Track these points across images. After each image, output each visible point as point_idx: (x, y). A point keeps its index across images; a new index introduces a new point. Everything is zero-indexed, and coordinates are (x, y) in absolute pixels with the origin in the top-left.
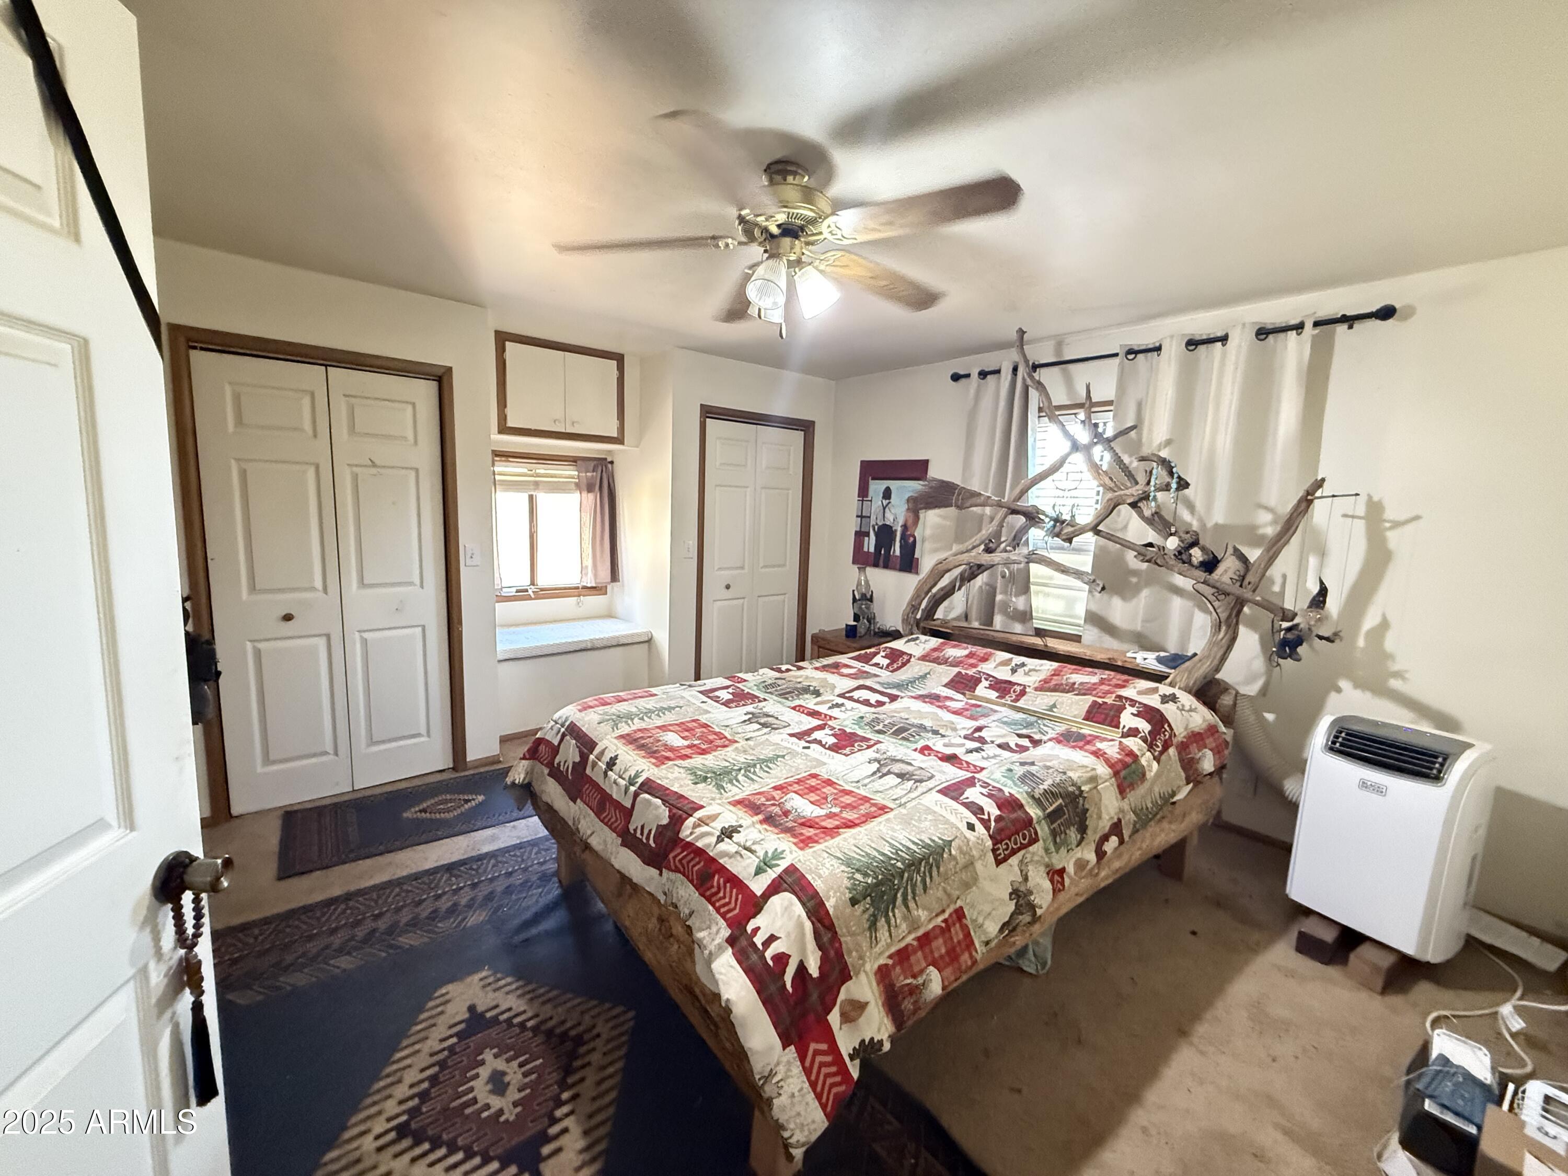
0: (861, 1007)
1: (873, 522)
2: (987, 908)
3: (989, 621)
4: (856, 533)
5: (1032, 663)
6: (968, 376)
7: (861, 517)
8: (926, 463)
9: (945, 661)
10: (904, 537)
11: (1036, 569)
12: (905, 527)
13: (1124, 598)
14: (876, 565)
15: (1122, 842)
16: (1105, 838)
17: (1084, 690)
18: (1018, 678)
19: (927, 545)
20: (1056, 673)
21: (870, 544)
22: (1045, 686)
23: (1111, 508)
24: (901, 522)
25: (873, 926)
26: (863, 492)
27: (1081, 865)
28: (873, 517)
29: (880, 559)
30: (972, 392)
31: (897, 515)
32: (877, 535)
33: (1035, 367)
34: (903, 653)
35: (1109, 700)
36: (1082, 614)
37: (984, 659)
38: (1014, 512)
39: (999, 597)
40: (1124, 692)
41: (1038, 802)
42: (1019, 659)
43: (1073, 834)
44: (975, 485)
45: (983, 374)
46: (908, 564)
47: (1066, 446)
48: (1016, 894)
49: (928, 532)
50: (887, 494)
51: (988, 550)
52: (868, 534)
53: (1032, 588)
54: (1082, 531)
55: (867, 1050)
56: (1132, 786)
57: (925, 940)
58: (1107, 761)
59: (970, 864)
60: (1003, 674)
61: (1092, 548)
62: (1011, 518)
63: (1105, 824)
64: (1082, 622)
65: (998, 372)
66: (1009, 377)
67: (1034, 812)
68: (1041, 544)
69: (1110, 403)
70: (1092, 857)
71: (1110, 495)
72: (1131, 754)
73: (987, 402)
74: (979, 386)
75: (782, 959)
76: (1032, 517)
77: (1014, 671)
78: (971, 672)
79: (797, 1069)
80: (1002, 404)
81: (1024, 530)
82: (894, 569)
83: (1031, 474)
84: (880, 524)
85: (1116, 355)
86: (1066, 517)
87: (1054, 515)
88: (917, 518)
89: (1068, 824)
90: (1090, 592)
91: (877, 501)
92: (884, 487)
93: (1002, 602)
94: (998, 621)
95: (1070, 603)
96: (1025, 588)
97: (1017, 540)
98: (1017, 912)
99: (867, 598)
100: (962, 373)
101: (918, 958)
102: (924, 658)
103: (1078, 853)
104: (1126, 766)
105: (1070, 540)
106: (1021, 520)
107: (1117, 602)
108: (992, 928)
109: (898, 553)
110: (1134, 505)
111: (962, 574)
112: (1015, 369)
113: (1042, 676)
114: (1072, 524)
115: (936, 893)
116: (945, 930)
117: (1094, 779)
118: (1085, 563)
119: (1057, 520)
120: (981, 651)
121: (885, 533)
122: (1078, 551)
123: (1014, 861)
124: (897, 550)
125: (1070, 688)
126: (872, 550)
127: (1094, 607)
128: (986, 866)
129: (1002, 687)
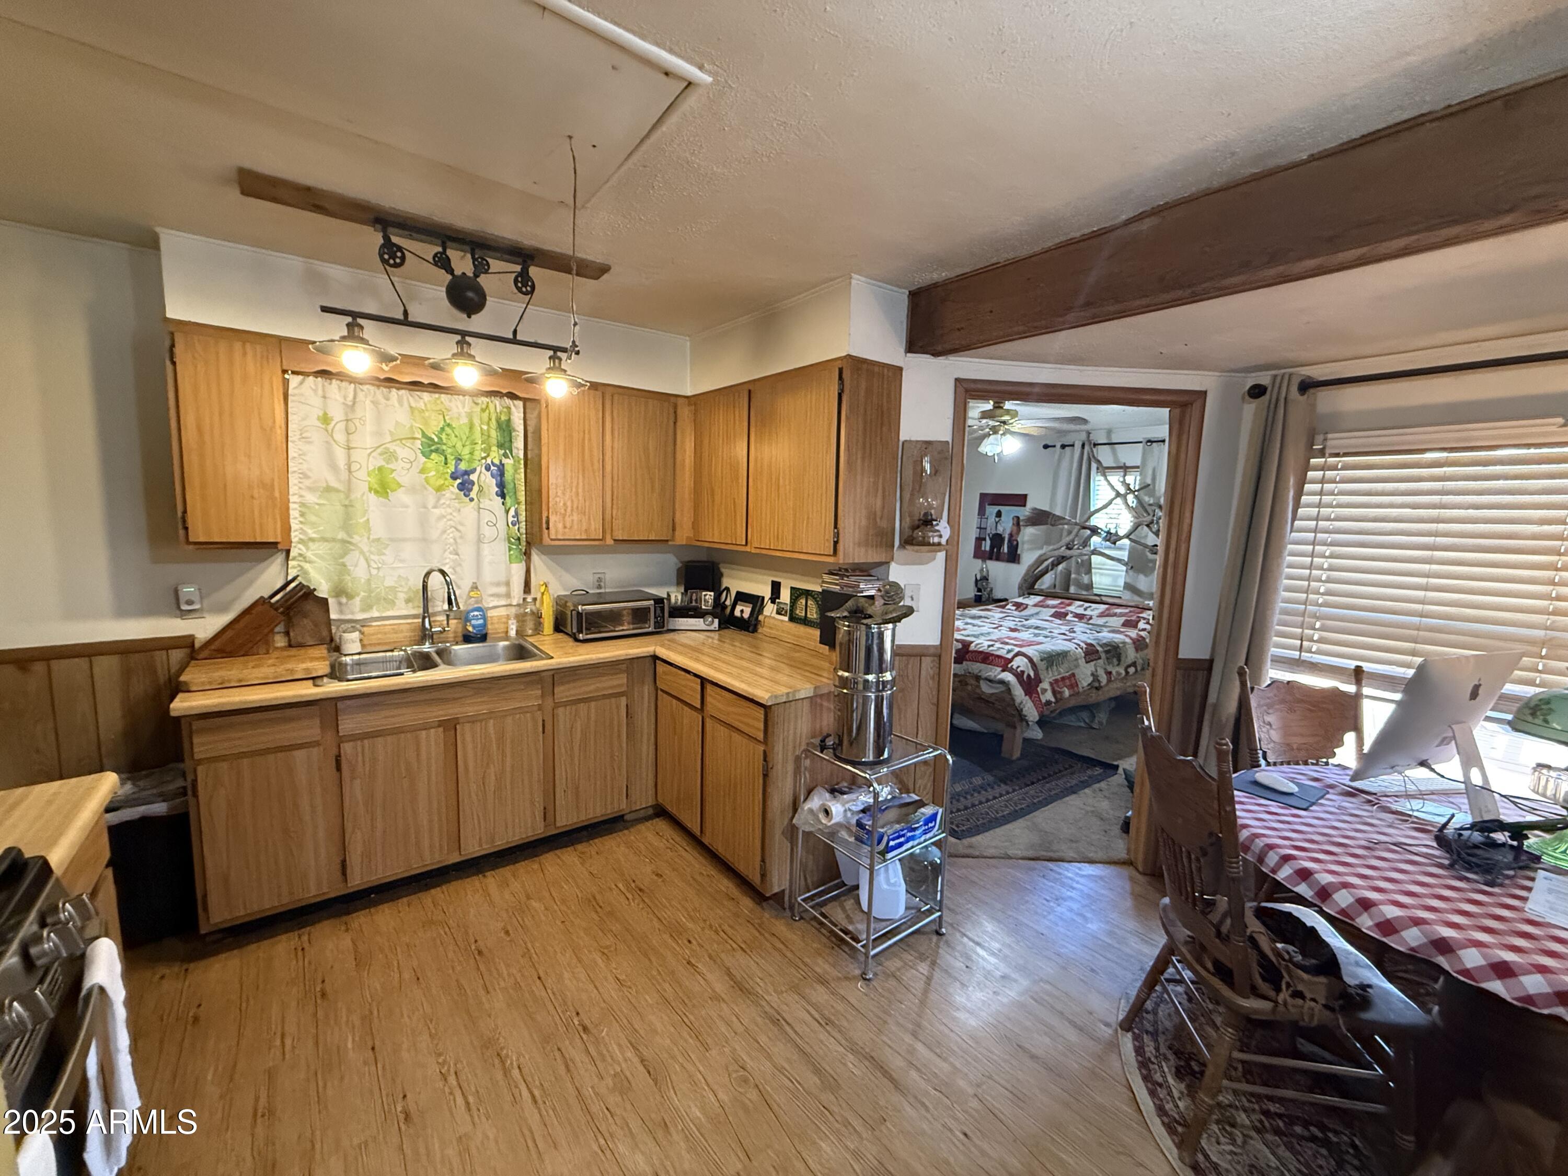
0: (1046, 690)
1: (988, 531)
2: (1083, 676)
3: (1068, 589)
4: (977, 539)
5: (1094, 606)
6: (1054, 446)
7: (980, 528)
8: (1025, 496)
9: (1048, 606)
10: (1009, 541)
11: (1095, 559)
12: (1011, 535)
13: (1146, 576)
14: (991, 559)
15: (1136, 670)
16: (1129, 666)
17: (1121, 615)
18: (1088, 612)
19: (1026, 546)
20: (1107, 609)
21: (987, 545)
22: (1102, 615)
23: (1136, 527)
24: (1008, 531)
25: (1047, 669)
26: (982, 512)
27: (1118, 674)
28: (988, 529)
29: (994, 554)
30: (1056, 457)
31: (1005, 527)
32: (991, 539)
33: (1095, 445)
34: (1022, 604)
35: (1133, 618)
36: (1122, 584)
37: (1069, 605)
38: (1084, 528)
39: (1073, 576)
40: (1141, 615)
41: (1101, 646)
42: (1087, 605)
43: (1115, 660)
44: (1058, 512)
45: (1063, 447)
46: (1013, 557)
47: (1113, 494)
48: (1092, 674)
49: (1026, 538)
50: (999, 514)
51: (1069, 549)
52: (985, 539)
53: (1093, 571)
54: (1121, 538)
55: (1048, 703)
56: (1142, 650)
57: (1063, 679)
58: (1131, 638)
59: (1076, 660)
60: (1080, 611)
61: (1128, 547)
62: (1082, 531)
63: (1129, 661)
64: (1122, 589)
65: (1073, 445)
66: (1079, 450)
67: (1099, 648)
68: (1098, 546)
69: (1138, 467)
70: (1123, 673)
71: (1136, 521)
72: (1141, 637)
73: (1065, 464)
74: (1061, 453)
75: (1023, 672)
76: (1095, 531)
77: (1085, 609)
78: (1063, 610)
79: (1029, 701)
80: (1075, 465)
81: (1090, 537)
82: (1002, 561)
83: (1092, 509)
84: (994, 532)
85: (1141, 442)
86: (1113, 531)
87: (1106, 530)
88: (1019, 531)
89: (1114, 657)
90: (1127, 571)
91: (992, 519)
92: (996, 510)
93: (1075, 579)
94: (1072, 589)
95: (1116, 578)
96: (1089, 571)
97: (1086, 543)
98: (1093, 681)
99: (985, 579)
100: (1050, 444)
101: (1061, 683)
102: (1035, 605)
103: (1117, 669)
104: (1138, 640)
105: (1114, 543)
106: (1088, 532)
107: (1142, 577)
108: (1085, 684)
109: (1006, 550)
110: (1148, 526)
111: (1052, 562)
112: (1083, 446)
113: (1100, 611)
114: (1116, 534)
115: (1066, 665)
116: (1069, 678)
117: (1124, 643)
118: (1124, 555)
119: (1109, 533)
120: (1067, 601)
121: (997, 539)
122: (1120, 549)
123: (1092, 663)
124: (1005, 549)
125: (1115, 615)
126: (988, 548)
127: (1128, 581)
128: (1082, 662)
129: (1080, 617)
